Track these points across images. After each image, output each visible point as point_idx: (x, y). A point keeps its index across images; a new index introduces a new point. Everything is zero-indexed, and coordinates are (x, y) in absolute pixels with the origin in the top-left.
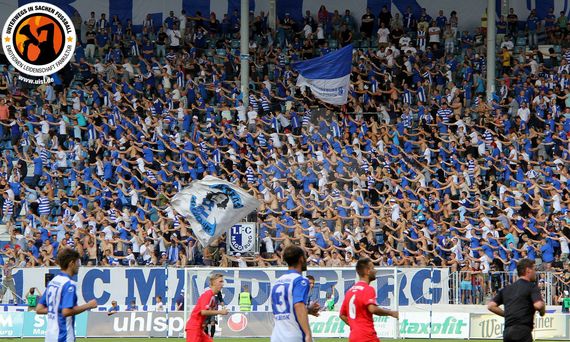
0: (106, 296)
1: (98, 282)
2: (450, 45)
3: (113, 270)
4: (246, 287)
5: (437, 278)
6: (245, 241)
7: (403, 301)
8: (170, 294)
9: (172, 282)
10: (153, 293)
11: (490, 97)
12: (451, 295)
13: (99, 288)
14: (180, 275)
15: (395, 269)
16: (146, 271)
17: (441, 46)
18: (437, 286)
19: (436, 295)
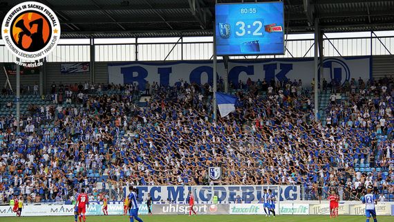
0: (159, 197)
1: (156, 192)
2: (299, 93)
3: (162, 187)
4: (216, 194)
5: (295, 190)
6: (216, 175)
7: (281, 199)
8: (185, 197)
9: (186, 192)
10: (178, 197)
11: (316, 115)
12: (301, 197)
13: (156, 194)
14: (190, 189)
15: (278, 186)
16: (176, 187)
17: (296, 94)
18: (295, 193)
19: (295, 196)
